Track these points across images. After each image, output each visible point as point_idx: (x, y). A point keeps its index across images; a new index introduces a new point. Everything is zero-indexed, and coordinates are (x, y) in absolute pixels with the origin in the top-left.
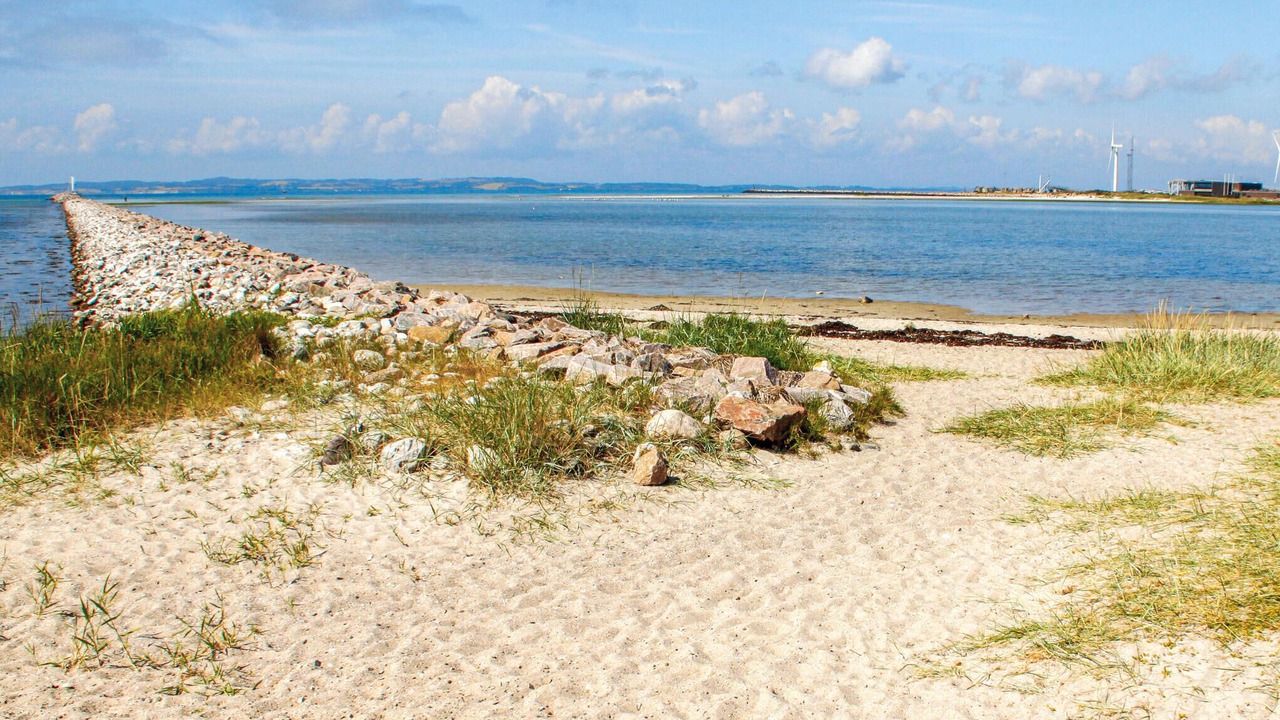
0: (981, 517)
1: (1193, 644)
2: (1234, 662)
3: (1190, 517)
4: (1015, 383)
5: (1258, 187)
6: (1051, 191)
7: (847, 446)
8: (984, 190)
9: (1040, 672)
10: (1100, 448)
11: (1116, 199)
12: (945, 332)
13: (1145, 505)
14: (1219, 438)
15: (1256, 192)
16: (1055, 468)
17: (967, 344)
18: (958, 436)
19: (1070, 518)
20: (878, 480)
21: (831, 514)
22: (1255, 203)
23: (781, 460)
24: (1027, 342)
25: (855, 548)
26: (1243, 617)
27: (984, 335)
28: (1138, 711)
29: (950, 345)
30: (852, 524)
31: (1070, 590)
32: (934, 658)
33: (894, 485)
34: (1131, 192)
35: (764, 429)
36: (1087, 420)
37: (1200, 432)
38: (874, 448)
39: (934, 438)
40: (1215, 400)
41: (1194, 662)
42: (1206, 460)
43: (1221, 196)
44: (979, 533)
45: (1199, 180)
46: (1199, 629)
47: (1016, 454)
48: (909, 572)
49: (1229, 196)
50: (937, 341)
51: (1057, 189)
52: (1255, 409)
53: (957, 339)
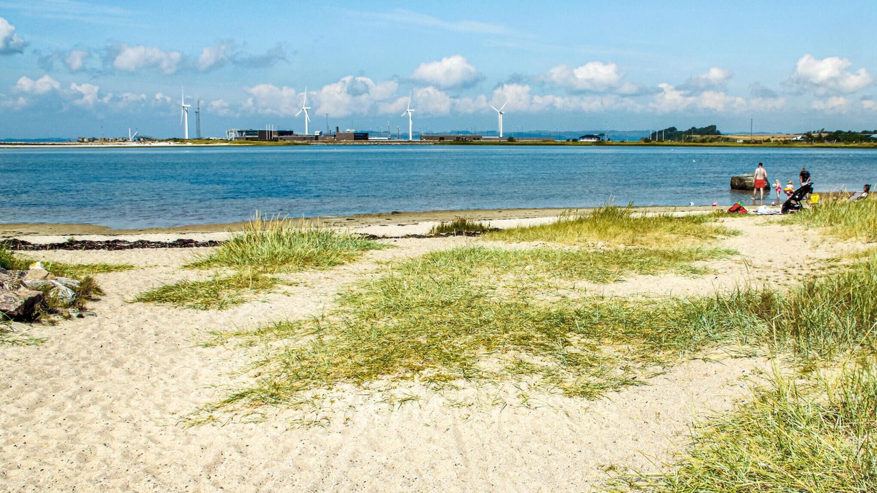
0: (184, 346)
1: (342, 387)
2: (367, 392)
3: (314, 331)
4: (170, 270)
5: (291, 133)
6: (139, 140)
7: (75, 315)
8: (85, 140)
9: (262, 412)
10: (243, 302)
11: (189, 144)
12: (101, 242)
13: (284, 328)
14: (314, 290)
15: (289, 136)
16: (219, 316)
17: (121, 248)
18: (146, 304)
19: (241, 340)
20: (106, 333)
21: (84, 354)
22: (289, 144)
23: (31, 328)
24: (163, 245)
25: (111, 371)
26: (365, 371)
27: (129, 243)
28: (323, 420)
29: (109, 249)
30: (102, 358)
31: (260, 374)
32: (191, 417)
33: (118, 335)
34: (200, 139)
35: (17, 307)
36: (229, 287)
37: (301, 287)
38: (93, 315)
39: (132, 306)
40: (304, 269)
41: (345, 395)
42: (310, 303)
43: (265, 140)
44: (187, 354)
45: (248, 129)
46: (343, 379)
47: (190, 310)
48: (153, 379)
49: (271, 140)
50: (98, 248)
51: (144, 138)
52: (330, 273)
53: (112, 246)
